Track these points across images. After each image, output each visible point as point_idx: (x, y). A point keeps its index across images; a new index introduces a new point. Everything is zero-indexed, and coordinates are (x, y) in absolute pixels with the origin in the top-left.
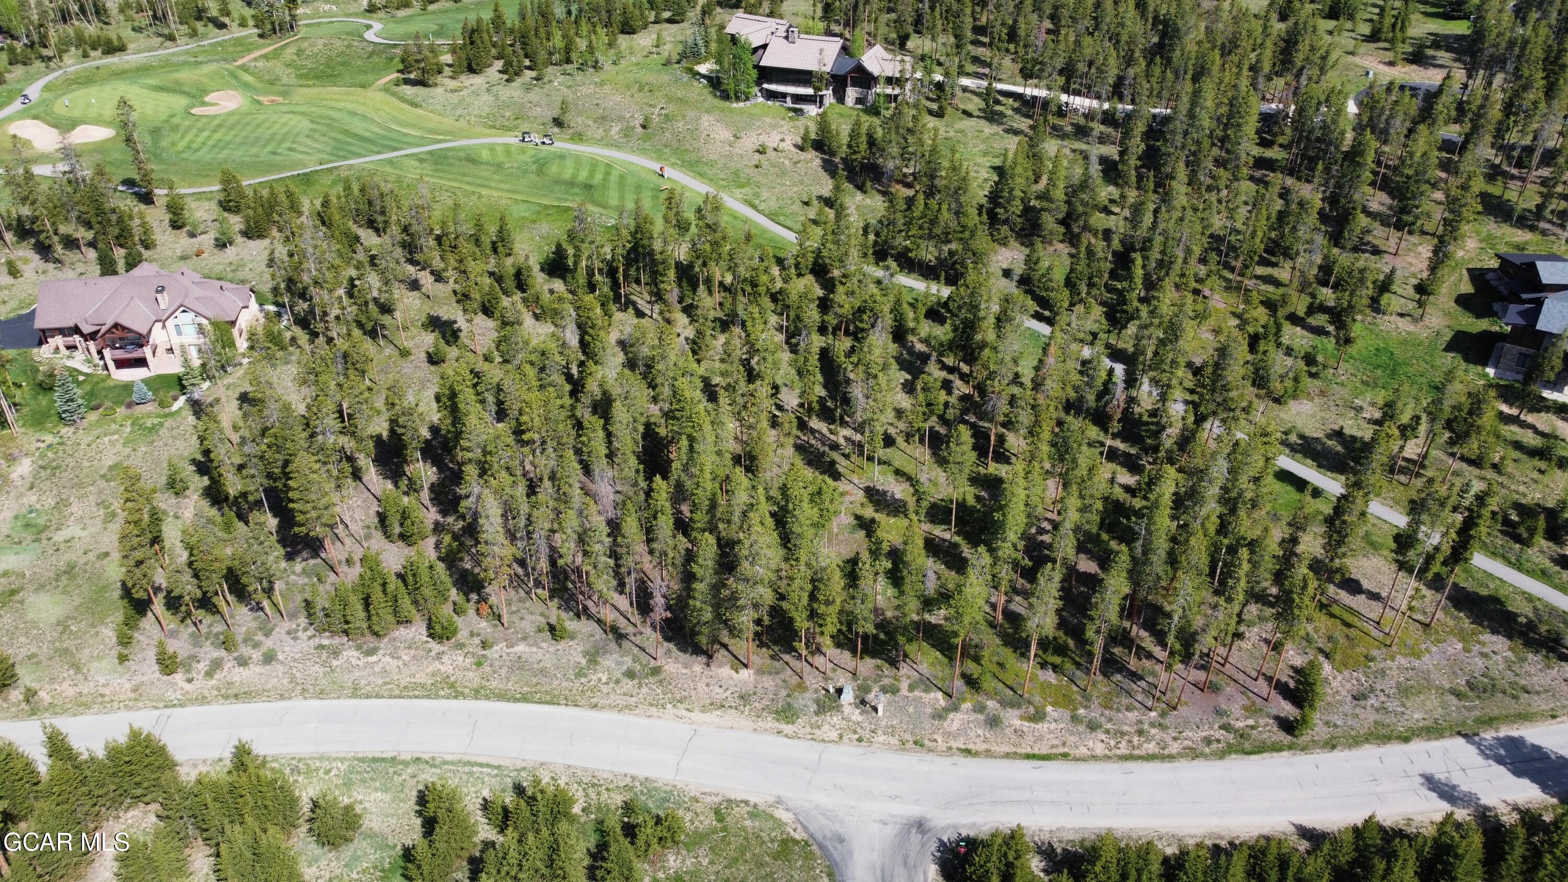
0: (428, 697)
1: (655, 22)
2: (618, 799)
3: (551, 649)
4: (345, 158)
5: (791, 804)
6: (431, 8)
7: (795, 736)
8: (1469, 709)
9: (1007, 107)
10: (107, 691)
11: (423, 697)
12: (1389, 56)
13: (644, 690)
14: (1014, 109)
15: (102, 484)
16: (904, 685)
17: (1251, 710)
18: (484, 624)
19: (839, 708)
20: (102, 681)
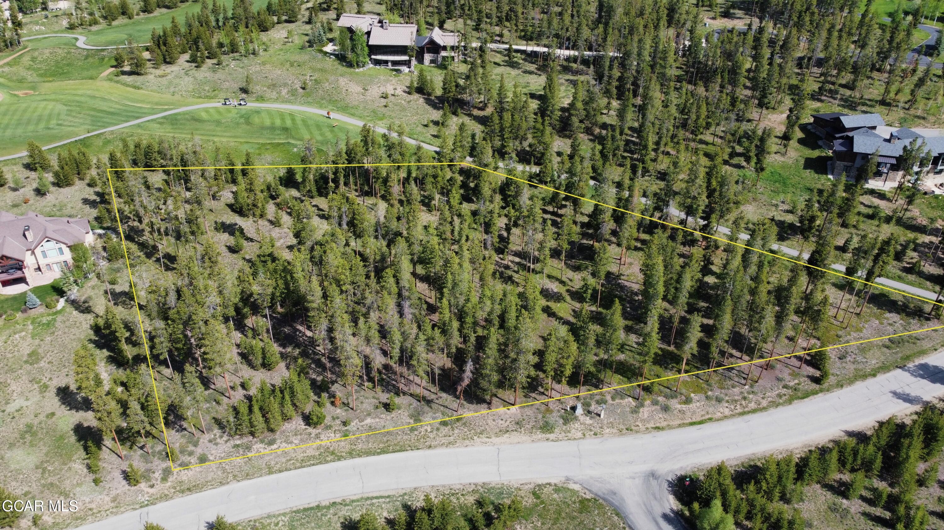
0: (320, 463)
1: (278, 23)
2: (471, 499)
3: (388, 418)
4: (105, 127)
5: (576, 479)
6: (114, 23)
7: (557, 440)
8: (896, 353)
9: (518, 58)
10: (93, 506)
11: (317, 464)
12: (712, 14)
13: (456, 431)
14: (523, 59)
15: (28, 367)
16: (608, 398)
17: (794, 375)
18: (339, 411)
19: (576, 418)
20: (87, 500)
